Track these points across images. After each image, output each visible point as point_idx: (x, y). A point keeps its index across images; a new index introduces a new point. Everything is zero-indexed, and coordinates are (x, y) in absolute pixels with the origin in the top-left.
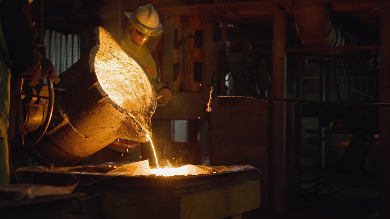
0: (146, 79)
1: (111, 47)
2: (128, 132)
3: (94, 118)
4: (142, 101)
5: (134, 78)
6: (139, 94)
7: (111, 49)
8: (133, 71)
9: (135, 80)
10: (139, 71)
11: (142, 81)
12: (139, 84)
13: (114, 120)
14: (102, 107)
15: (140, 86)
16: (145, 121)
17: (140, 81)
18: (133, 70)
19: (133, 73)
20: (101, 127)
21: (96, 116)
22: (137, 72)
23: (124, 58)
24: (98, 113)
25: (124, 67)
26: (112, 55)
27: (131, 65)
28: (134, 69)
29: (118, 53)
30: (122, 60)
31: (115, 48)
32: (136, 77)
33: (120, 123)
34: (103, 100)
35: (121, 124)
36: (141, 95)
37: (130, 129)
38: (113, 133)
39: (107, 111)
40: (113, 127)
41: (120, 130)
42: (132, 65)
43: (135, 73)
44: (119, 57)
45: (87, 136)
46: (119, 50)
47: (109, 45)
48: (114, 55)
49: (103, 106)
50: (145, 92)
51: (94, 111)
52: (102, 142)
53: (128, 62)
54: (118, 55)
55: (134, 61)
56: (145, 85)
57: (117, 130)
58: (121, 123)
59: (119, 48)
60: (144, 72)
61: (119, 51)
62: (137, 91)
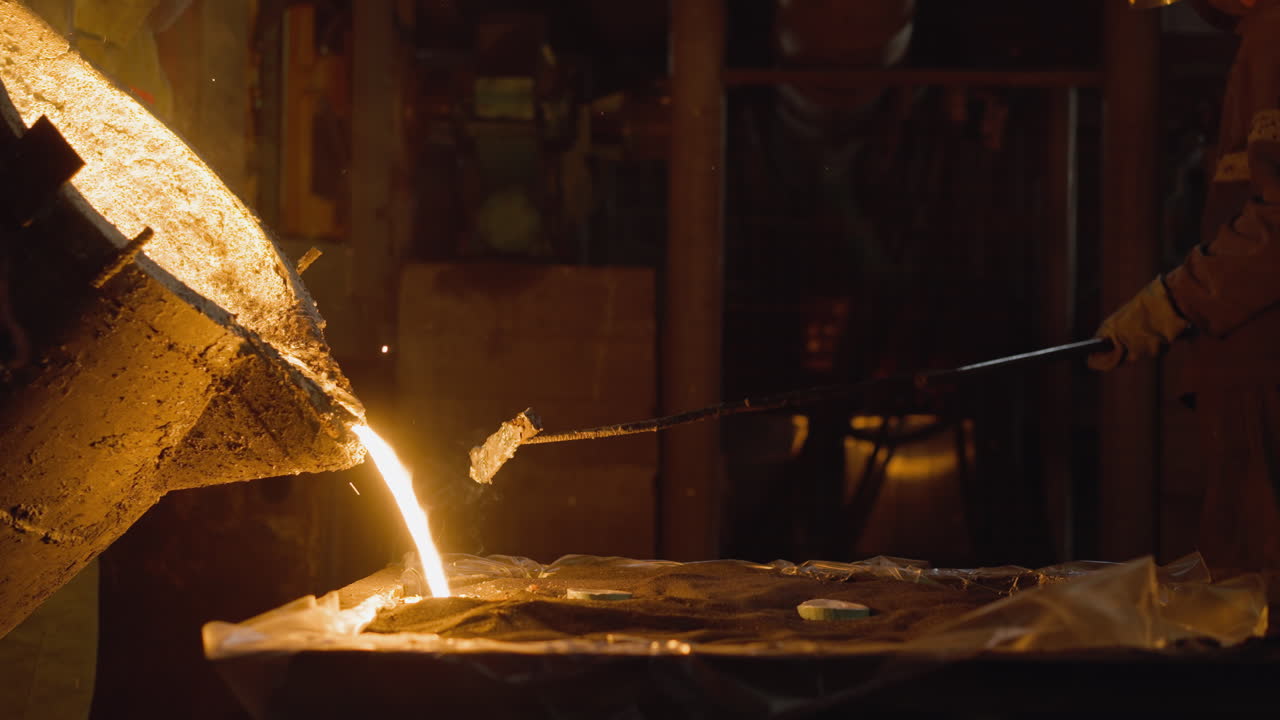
0: (211, 192)
1: (15, 49)
2: (249, 433)
3: (65, 391)
4: (225, 296)
5: (150, 198)
6: (194, 273)
7: (15, 58)
8: (137, 166)
9: (154, 205)
10: (164, 157)
11: (195, 207)
12: (181, 222)
13: (177, 379)
14: (115, 314)
15: (190, 232)
16: (309, 365)
17: (182, 206)
18: (136, 157)
19: (138, 173)
20: (102, 435)
21: (78, 373)
22: (158, 166)
23: (85, 101)
24: (88, 356)
25: (91, 149)
26: (27, 89)
27: (121, 136)
28: (142, 153)
29: (57, 77)
30: (78, 112)
31: (36, 51)
32: (159, 192)
33: (202, 390)
34: (118, 270)
35: (212, 395)
36: (208, 272)
37: (267, 409)
38: (158, 466)
39: (147, 331)
40: (165, 426)
41: (200, 435)
42: (125, 131)
43: (149, 170)
44: (62, 98)
45: (23, 507)
46: (61, 58)
47: (6, 35)
48: (34, 89)
49: (119, 305)
50: (223, 253)
51: (64, 348)
52: (93, 532)
53: (106, 117)
54: (60, 86)
55: (135, 106)
56: (212, 221)
57: (185, 439)
58: (207, 391)
59: (56, 46)
60: (196, 157)
61: (61, 62)
62: (177, 257)
